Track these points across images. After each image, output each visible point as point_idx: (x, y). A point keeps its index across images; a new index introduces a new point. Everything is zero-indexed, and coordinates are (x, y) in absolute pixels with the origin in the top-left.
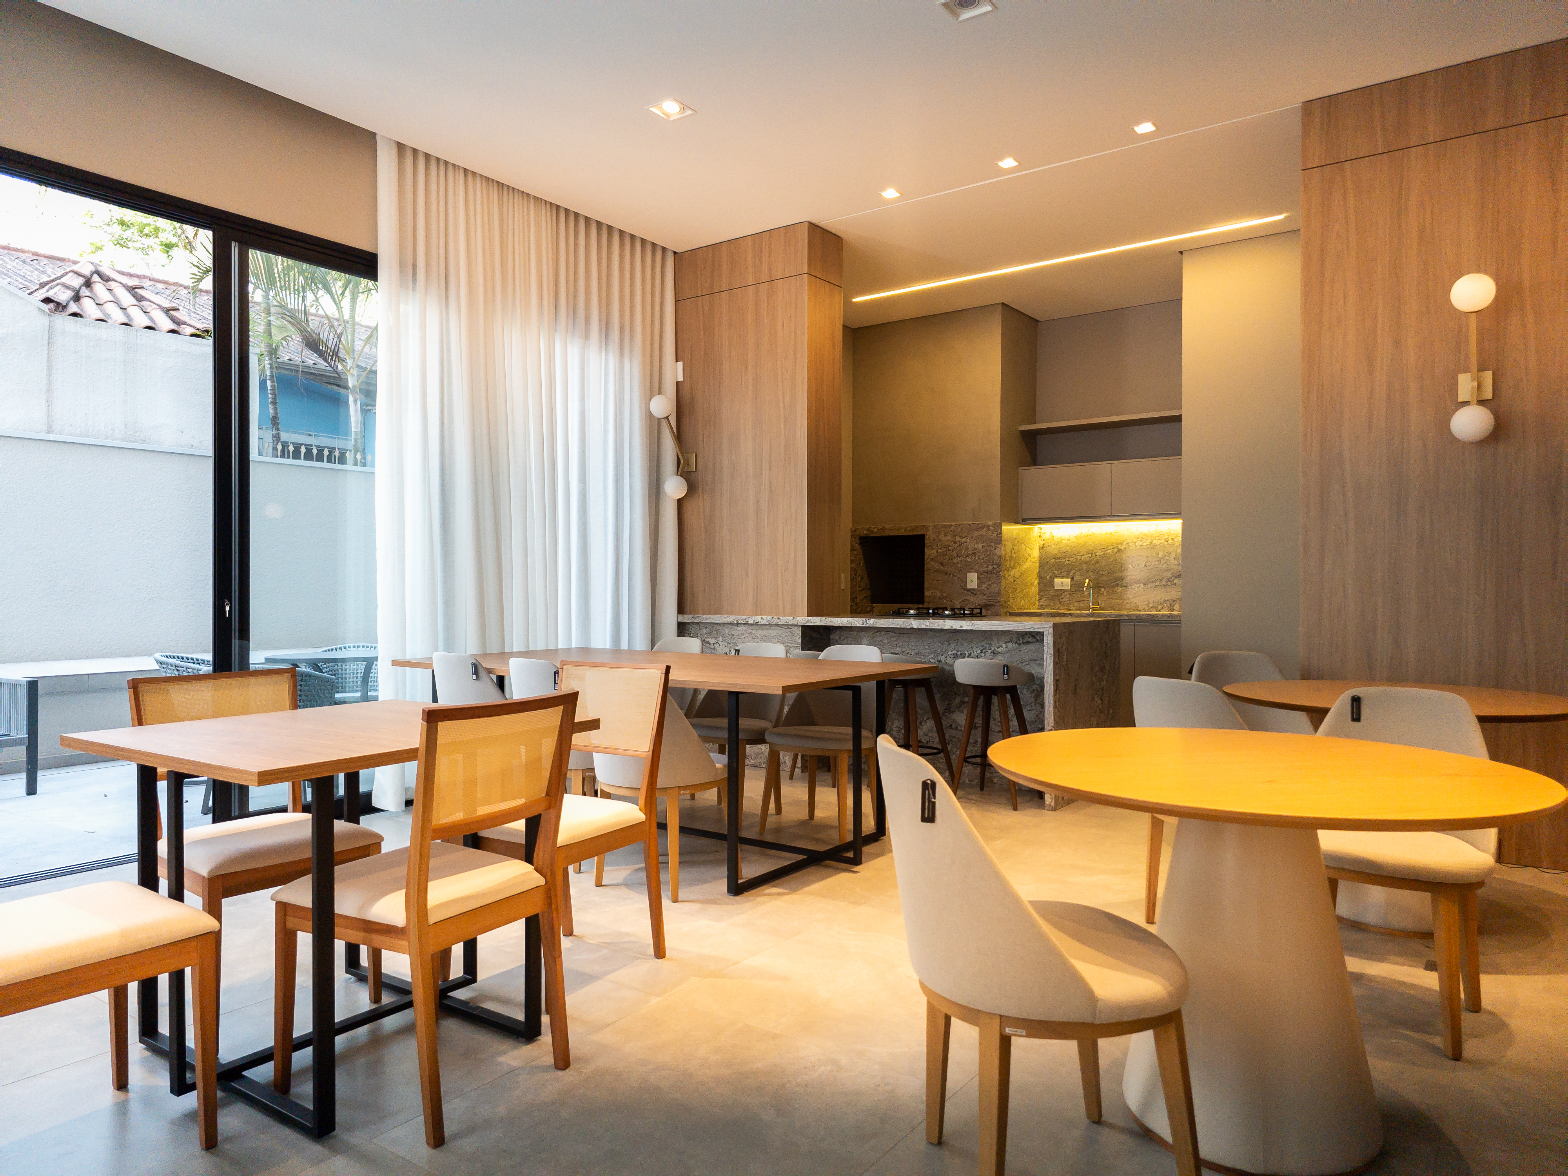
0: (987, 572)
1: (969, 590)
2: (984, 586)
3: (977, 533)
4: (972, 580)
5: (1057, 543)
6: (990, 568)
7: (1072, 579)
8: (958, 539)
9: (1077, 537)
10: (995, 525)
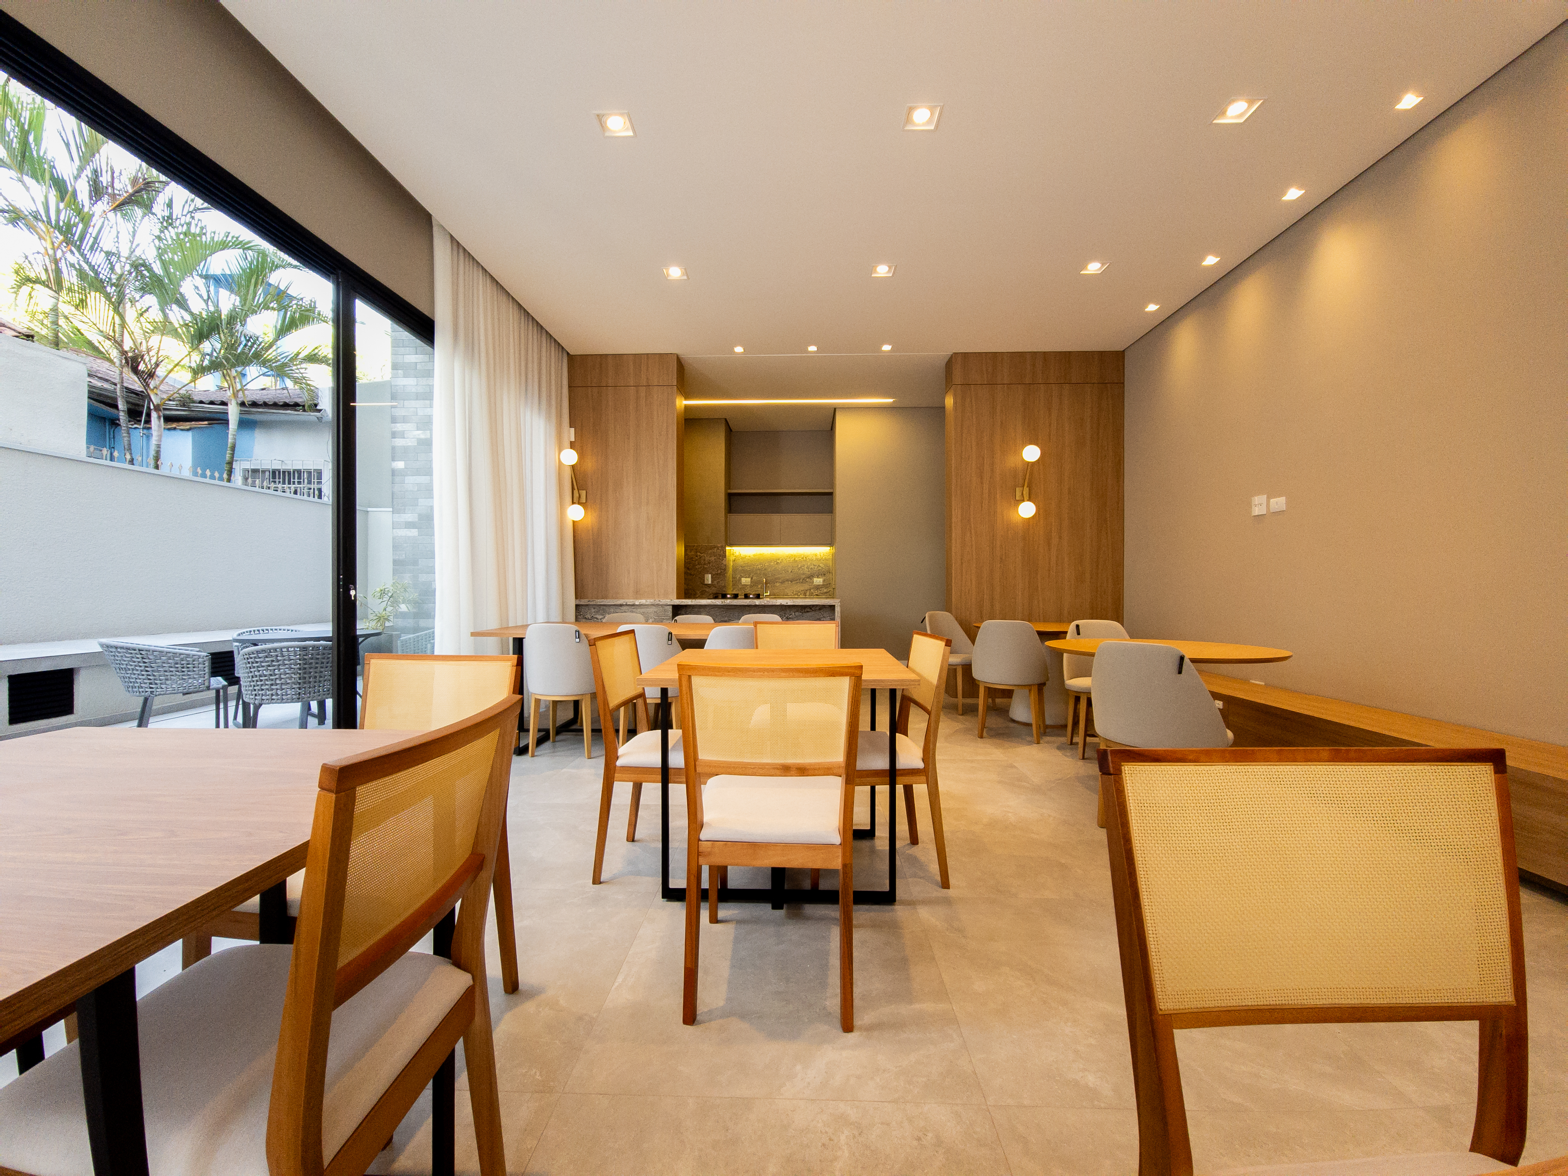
0: (717, 574)
1: (706, 585)
2: (715, 582)
3: (710, 551)
4: (708, 579)
5: (742, 558)
6: (719, 572)
7: (752, 579)
8: (699, 554)
9: (754, 555)
10: (722, 546)
